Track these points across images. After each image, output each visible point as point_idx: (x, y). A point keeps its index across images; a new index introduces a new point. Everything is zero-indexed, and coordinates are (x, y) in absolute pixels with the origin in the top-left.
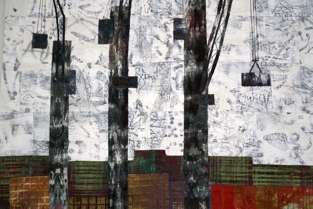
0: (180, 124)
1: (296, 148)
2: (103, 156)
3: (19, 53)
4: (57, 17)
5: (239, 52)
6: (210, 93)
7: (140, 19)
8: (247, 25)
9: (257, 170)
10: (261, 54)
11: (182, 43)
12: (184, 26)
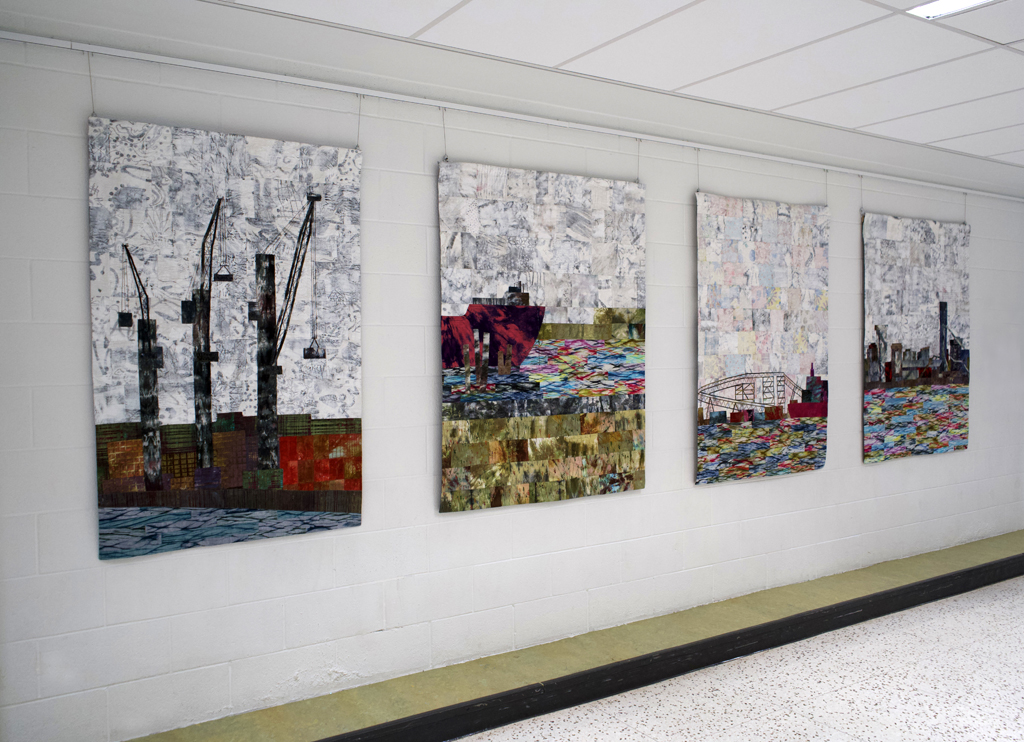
0: (254, 391)
1: (343, 406)
2: (191, 419)
3: (108, 332)
4: (140, 297)
5: (302, 331)
6: (279, 364)
7: (219, 301)
8: (308, 308)
9: (314, 423)
10: (319, 333)
11: (255, 323)
12: (258, 309)
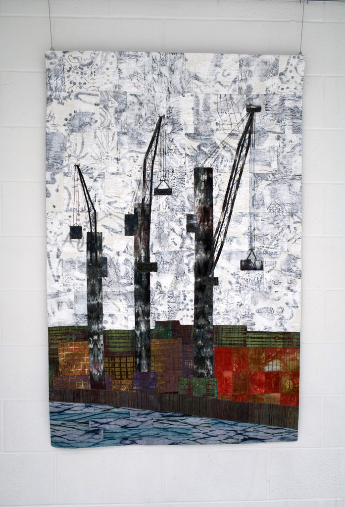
0: (191, 301)
1: (281, 319)
2: (131, 326)
3: (60, 243)
4: (89, 212)
5: (239, 243)
6: (215, 276)
7: (159, 214)
8: (246, 220)
9: (250, 335)
10: (257, 244)
11: (193, 235)
12: (195, 221)
